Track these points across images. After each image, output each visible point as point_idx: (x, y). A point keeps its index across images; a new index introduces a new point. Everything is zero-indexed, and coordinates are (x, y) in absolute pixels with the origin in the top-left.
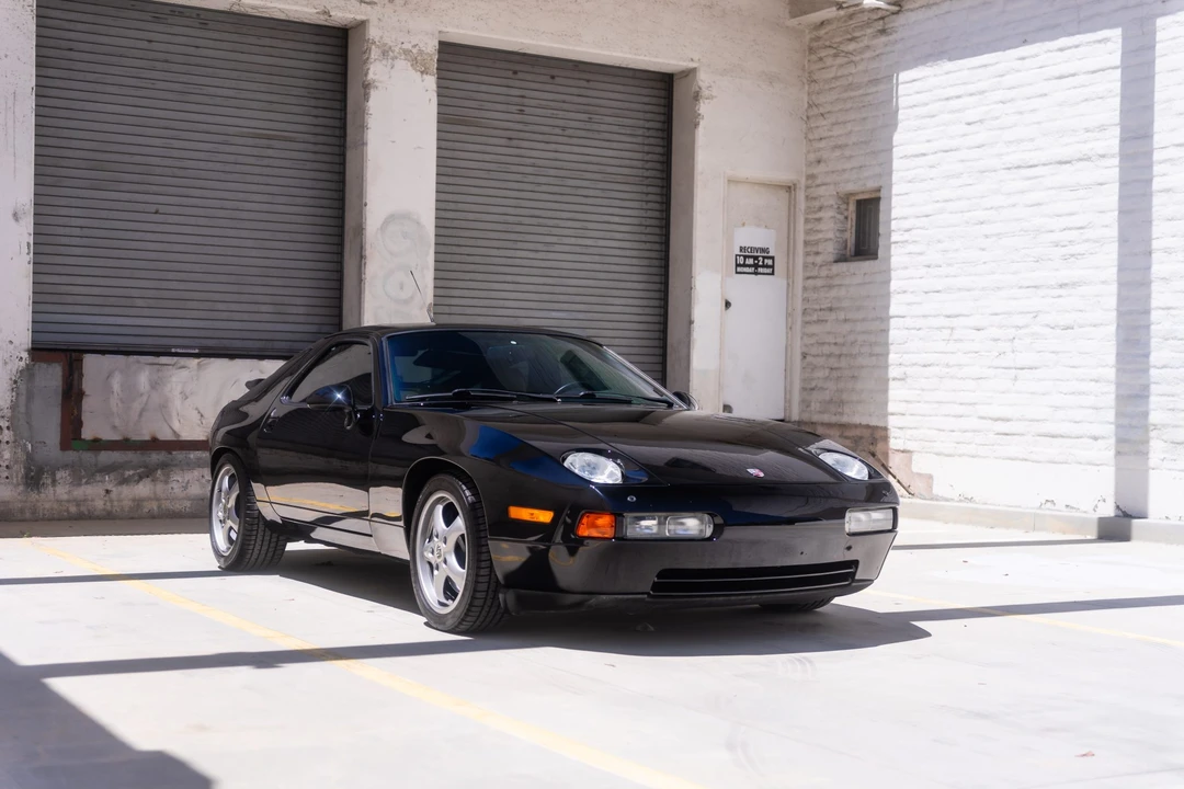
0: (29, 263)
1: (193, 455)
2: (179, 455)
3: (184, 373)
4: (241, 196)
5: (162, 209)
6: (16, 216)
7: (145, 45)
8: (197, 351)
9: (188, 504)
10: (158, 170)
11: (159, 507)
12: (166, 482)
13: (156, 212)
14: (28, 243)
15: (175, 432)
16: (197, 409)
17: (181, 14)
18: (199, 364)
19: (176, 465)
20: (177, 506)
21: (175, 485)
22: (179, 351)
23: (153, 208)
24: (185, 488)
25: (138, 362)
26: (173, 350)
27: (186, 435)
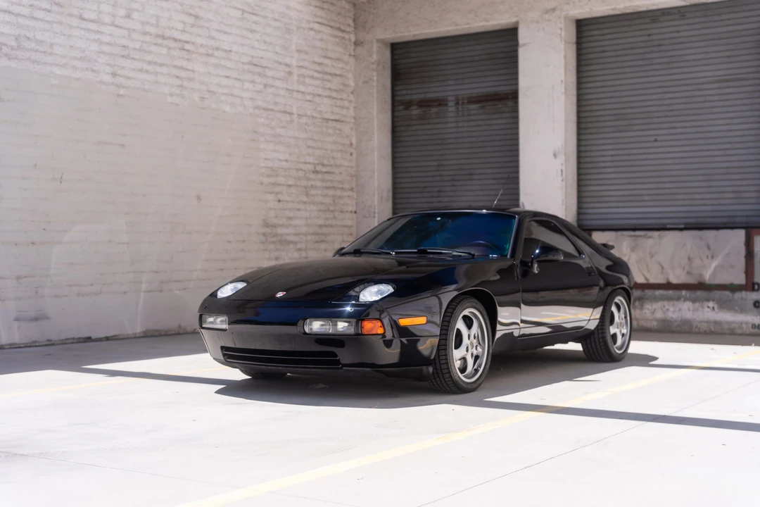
0: (562, 181)
1: (658, 293)
2: (649, 292)
3: (650, 242)
4: (711, 122)
5: (659, 138)
6: (555, 155)
7: (647, 38)
8: (683, 226)
9: (655, 323)
10: (656, 114)
11: (638, 324)
12: (642, 308)
13: (656, 141)
14: (562, 171)
15: (646, 279)
16: (659, 263)
17: (669, 14)
18: (659, 235)
19: (647, 299)
20: (648, 325)
21: (647, 311)
22: (672, 226)
23: (653, 139)
24: (653, 312)
25: (623, 235)
26: (668, 226)
27: (652, 281)
